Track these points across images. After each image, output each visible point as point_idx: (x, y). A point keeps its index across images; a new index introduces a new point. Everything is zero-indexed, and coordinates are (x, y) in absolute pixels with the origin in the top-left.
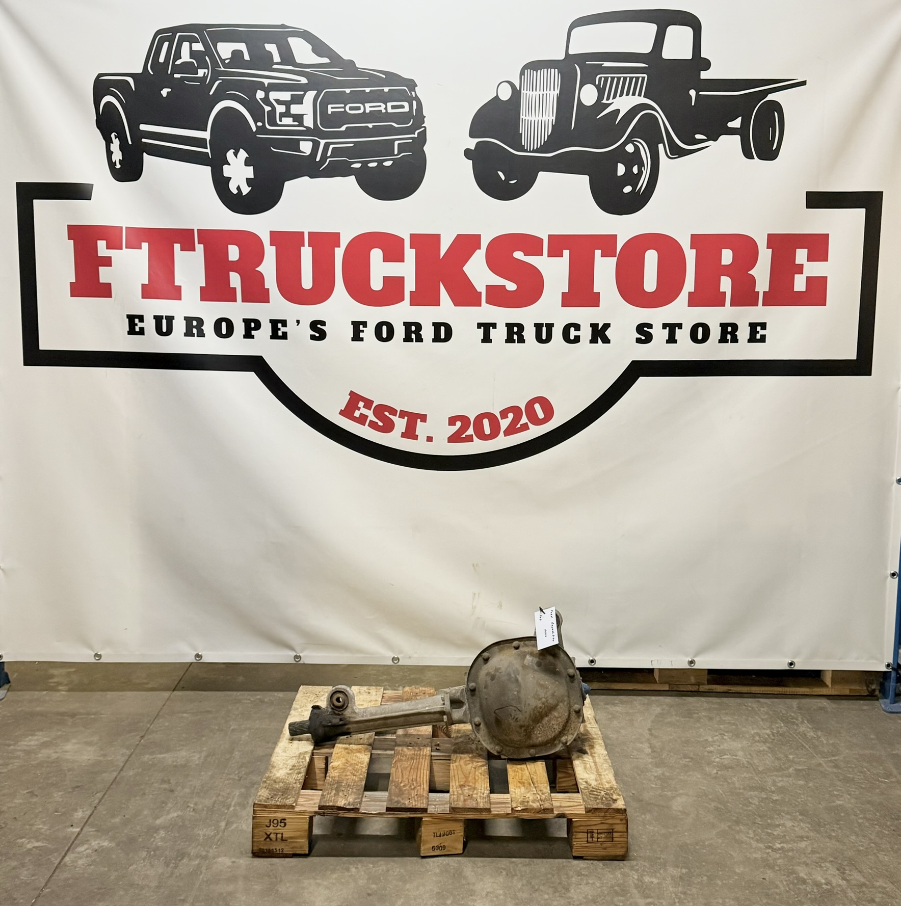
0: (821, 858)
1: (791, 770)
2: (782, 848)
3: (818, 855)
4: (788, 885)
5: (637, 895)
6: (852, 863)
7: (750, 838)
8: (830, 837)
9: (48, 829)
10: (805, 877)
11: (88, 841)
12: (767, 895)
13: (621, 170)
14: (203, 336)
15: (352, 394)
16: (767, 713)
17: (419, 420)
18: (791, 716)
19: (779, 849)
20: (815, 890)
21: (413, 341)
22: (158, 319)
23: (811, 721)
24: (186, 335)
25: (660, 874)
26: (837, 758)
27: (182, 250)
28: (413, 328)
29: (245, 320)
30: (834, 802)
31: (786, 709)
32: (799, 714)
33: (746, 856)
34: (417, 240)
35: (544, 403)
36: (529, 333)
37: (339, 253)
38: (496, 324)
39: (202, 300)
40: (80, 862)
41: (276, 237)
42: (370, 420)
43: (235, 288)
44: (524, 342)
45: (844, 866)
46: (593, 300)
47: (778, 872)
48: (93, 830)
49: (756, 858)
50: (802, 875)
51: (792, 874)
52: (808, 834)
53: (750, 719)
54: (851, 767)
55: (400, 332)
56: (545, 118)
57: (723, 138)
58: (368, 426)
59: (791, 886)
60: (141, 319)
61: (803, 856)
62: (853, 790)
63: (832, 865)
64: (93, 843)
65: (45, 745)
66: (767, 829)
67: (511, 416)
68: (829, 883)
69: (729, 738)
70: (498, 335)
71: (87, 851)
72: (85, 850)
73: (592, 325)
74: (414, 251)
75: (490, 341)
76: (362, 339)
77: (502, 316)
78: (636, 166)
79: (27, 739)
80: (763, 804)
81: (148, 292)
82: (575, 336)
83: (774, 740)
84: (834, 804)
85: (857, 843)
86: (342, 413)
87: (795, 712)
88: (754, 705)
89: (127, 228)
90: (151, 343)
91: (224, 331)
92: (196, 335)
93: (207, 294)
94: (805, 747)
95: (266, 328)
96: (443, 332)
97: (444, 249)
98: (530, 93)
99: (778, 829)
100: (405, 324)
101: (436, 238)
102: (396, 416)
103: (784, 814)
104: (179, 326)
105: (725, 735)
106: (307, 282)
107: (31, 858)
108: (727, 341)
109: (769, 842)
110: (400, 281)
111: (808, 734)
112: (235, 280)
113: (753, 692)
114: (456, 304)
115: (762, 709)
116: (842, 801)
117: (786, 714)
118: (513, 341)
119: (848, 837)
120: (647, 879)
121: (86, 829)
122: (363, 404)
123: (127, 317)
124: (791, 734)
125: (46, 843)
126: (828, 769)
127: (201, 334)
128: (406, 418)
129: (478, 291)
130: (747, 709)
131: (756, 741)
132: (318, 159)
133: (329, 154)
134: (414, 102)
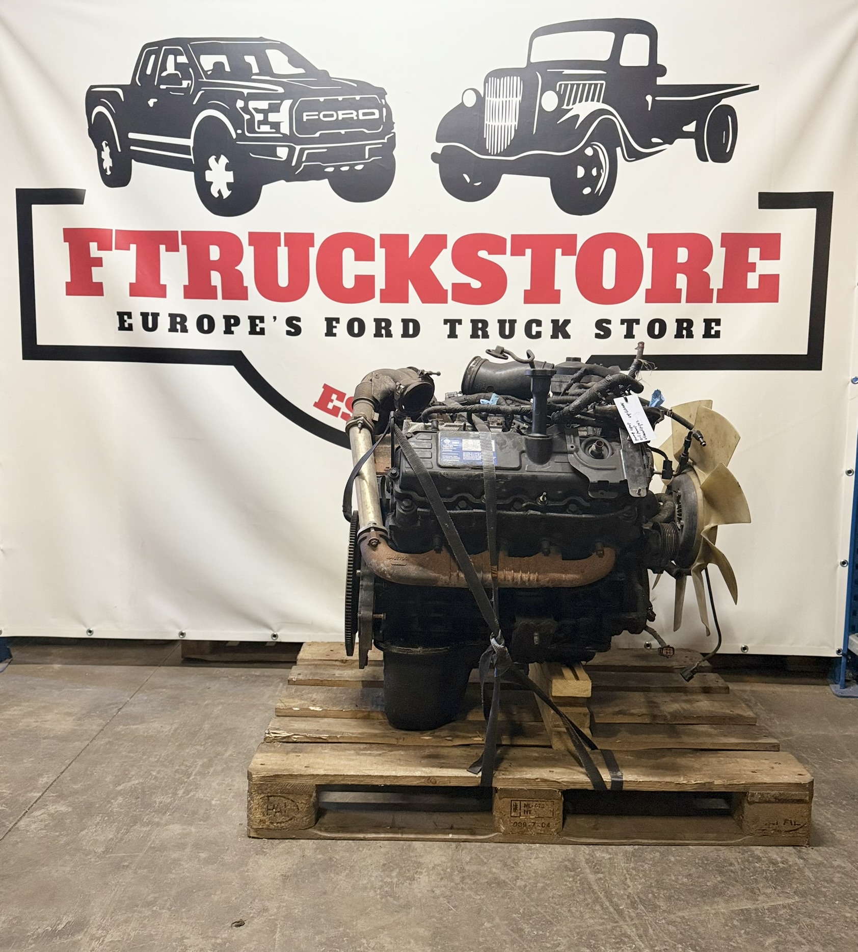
5: (588, 871)
13: (581, 172)
14: (186, 331)
15: (325, 386)
21: (383, 337)
22: (145, 316)
24: (170, 330)
25: (612, 849)
27: (167, 251)
28: (383, 324)
29: (225, 317)
34: (386, 240)
36: (493, 329)
37: (313, 253)
38: (461, 320)
39: (185, 298)
41: (254, 238)
42: (343, 413)
44: (488, 338)
46: (554, 297)
55: (370, 328)
56: (508, 123)
57: (679, 142)
58: (341, 417)
60: (130, 315)
65: (26, 715)
70: (464, 330)
73: (553, 321)
74: (383, 250)
76: (335, 335)
77: (467, 312)
78: (595, 169)
81: (136, 290)
82: (537, 332)
86: (316, 405)
89: (116, 230)
90: (139, 338)
91: (206, 327)
92: (180, 331)
93: (190, 292)
95: (245, 324)
97: (412, 247)
98: (494, 100)
100: (375, 320)
101: (405, 238)
104: (164, 322)
106: (283, 280)
108: (682, 337)
110: (372, 278)
112: (216, 278)
114: (424, 301)
118: (478, 337)
120: (598, 854)
122: (336, 396)
123: (117, 314)
127: (184, 330)
129: (445, 288)
132: (293, 164)
133: (304, 159)
134: (384, 110)
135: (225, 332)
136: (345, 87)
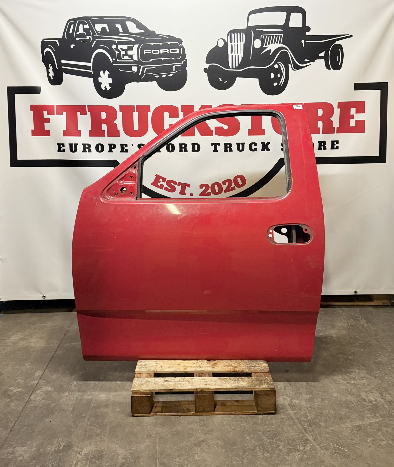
0: (372, 388)
1: (357, 343)
2: (355, 383)
3: (370, 386)
4: (357, 402)
5: (290, 409)
6: (386, 390)
7: (340, 378)
8: (376, 377)
9: (23, 382)
10: (365, 398)
11: (41, 387)
12: (348, 407)
13: (272, 76)
14: (91, 152)
15: (157, 175)
16: (346, 315)
17: (186, 186)
18: (356, 316)
19: (353, 384)
20: (370, 405)
21: (183, 152)
22: (71, 145)
23: (366, 319)
24: (83, 152)
25: (300, 398)
26: (378, 337)
27: (81, 114)
28: (183, 146)
29: (109, 144)
30: (377, 359)
31: (355, 313)
32: (360, 315)
33: (338, 388)
34: (184, 108)
35: (242, 177)
36: (234, 147)
37: (150, 114)
38: (219, 143)
39: (90, 136)
40: (38, 398)
41: (122, 108)
42: (165, 187)
43: (105, 131)
44: (232, 151)
45: (383, 392)
46: (262, 132)
47: (352, 395)
48: (44, 382)
49: (342, 389)
50: (363, 397)
51: (359, 397)
52: (365, 376)
53: (338, 318)
54: (384, 342)
55: (177, 148)
56: (239, 54)
57: (317, 61)
58: (164, 189)
59: (359, 402)
60: (63, 145)
61: (364, 387)
62: (385, 353)
63: (377, 391)
64: (44, 389)
65: (21, 339)
66: (347, 374)
67: (227, 183)
68: (376, 401)
69: (329, 328)
70: (221, 148)
71: (41, 393)
72: (40, 392)
73: (262, 143)
74: (183, 113)
75: (217, 151)
76: (160, 151)
77: (222, 140)
78: (279, 74)
79: (14, 336)
80: (345, 361)
81: (66, 133)
82: (254, 148)
83: (349, 328)
84: (377, 360)
85: (388, 380)
86: (152, 184)
87: (358, 314)
88: (341, 312)
89: (56, 105)
90: (68, 156)
91: (100, 150)
92: (87, 151)
93: (92, 133)
94: (363, 332)
95: (118, 148)
96: (196, 148)
98: (232, 43)
99: (352, 374)
100: (179, 144)
101: (193, 107)
102: (176, 185)
103: (354, 366)
104: (80, 148)
105: (327, 327)
106: (136, 127)
107: (16, 397)
108: (321, 149)
109: (348, 380)
111: (364, 325)
112: (104, 127)
113: (340, 305)
114: (202, 135)
115: (344, 313)
116: (380, 359)
117: (354, 315)
118: (227, 151)
119: (384, 377)
120: (294, 401)
121: (41, 381)
122: (162, 180)
123: (57, 145)
124: (357, 325)
125: (22, 389)
126: (374, 343)
127: (90, 151)
128: (181, 186)
129: (211, 129)
130: (337, 314)
131: (341, 330)
132: (140, 74)
133: (145, 72)
134: (182, 49)
135: (109, 152)
136: (163, 39)
